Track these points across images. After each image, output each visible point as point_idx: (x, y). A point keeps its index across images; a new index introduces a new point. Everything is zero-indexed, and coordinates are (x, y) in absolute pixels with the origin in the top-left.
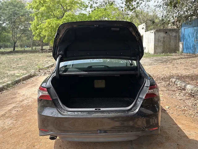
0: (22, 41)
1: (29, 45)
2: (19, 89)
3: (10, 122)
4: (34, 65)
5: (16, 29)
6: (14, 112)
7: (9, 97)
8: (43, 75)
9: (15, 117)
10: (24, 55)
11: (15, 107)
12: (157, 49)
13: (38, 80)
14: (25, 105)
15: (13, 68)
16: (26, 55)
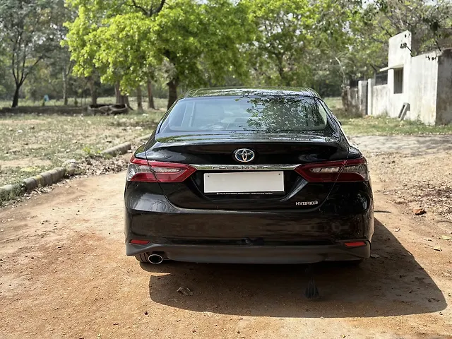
0: (36, 79)
1: (55, 94)
2: (34, 206)
3: (15, 282)
4: (72, 147)
5: (23, 45)
6: (23, 260)
7: (8, 224)
8: (99, 172)
9: (26, 273)
10: (43, 120)
11: (26, 248)
12: (445, 109)
13: (84, 186)
14: (51, 244)
15: (14, 152)
16: (49, 120)
